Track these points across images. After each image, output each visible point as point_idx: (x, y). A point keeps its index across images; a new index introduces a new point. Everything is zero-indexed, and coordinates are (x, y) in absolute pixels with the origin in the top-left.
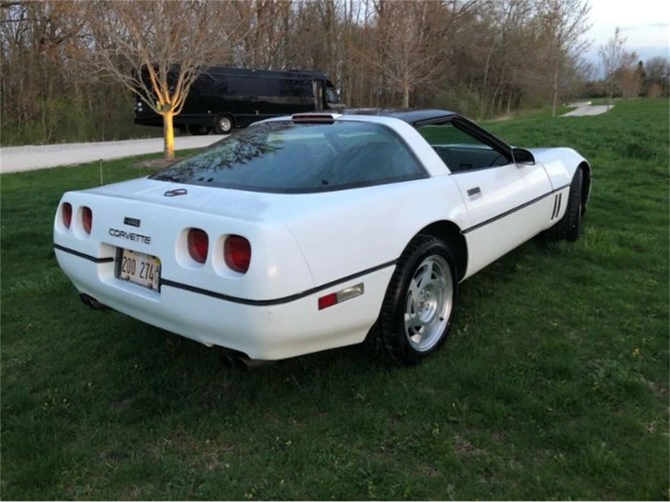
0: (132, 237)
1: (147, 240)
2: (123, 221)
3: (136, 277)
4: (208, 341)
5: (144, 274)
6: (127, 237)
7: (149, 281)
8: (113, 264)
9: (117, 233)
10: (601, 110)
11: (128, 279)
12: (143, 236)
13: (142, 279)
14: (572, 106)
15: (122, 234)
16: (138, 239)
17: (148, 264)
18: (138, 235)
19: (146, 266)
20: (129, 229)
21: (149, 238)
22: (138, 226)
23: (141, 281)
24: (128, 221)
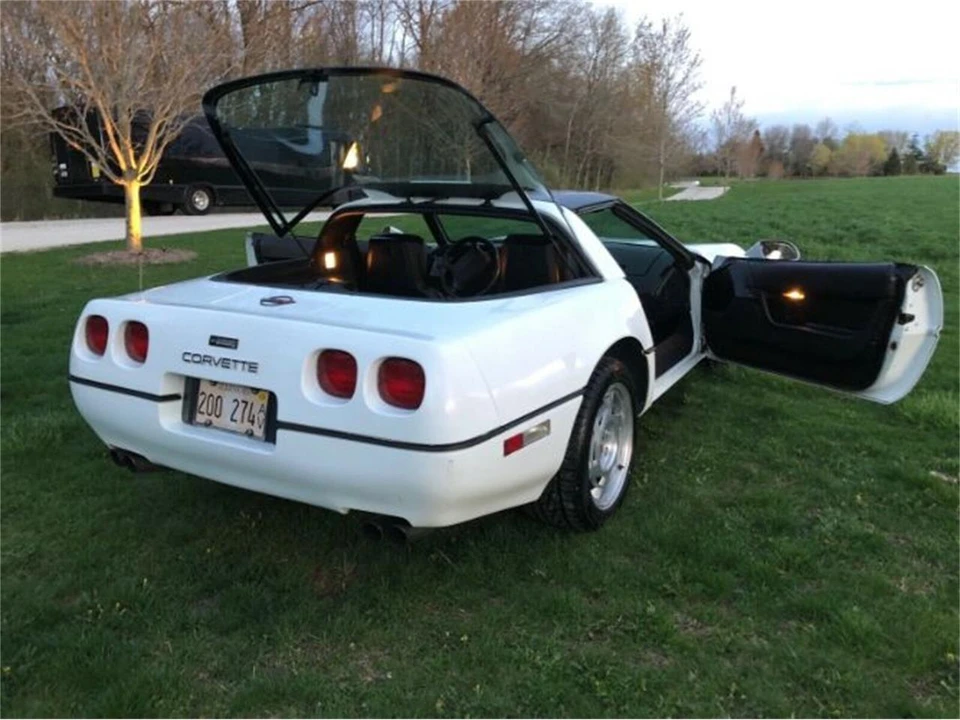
0: (225, 363)
1: (253, 367)
2: (207, 342)
3: (224, 420)
4: (342, 505)
5: (238, 416)
6: (216, 364)
7: (247, 425)
8: (179, 404)
9: (197, 359)
10: (713, 193)
11: (208, 424)
12: (244, 363)
13: (233, 423)
14: (676, 186)
15: (206, 359)
16: (235, 367)
17: (246, 403)
18: (235, 361)
19: (242, 405)
20: (219, 353)
21: (256, 364)
22: (236, 347)
23: (233, 426)
24: (215, 341)
